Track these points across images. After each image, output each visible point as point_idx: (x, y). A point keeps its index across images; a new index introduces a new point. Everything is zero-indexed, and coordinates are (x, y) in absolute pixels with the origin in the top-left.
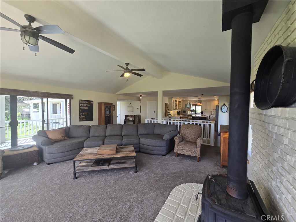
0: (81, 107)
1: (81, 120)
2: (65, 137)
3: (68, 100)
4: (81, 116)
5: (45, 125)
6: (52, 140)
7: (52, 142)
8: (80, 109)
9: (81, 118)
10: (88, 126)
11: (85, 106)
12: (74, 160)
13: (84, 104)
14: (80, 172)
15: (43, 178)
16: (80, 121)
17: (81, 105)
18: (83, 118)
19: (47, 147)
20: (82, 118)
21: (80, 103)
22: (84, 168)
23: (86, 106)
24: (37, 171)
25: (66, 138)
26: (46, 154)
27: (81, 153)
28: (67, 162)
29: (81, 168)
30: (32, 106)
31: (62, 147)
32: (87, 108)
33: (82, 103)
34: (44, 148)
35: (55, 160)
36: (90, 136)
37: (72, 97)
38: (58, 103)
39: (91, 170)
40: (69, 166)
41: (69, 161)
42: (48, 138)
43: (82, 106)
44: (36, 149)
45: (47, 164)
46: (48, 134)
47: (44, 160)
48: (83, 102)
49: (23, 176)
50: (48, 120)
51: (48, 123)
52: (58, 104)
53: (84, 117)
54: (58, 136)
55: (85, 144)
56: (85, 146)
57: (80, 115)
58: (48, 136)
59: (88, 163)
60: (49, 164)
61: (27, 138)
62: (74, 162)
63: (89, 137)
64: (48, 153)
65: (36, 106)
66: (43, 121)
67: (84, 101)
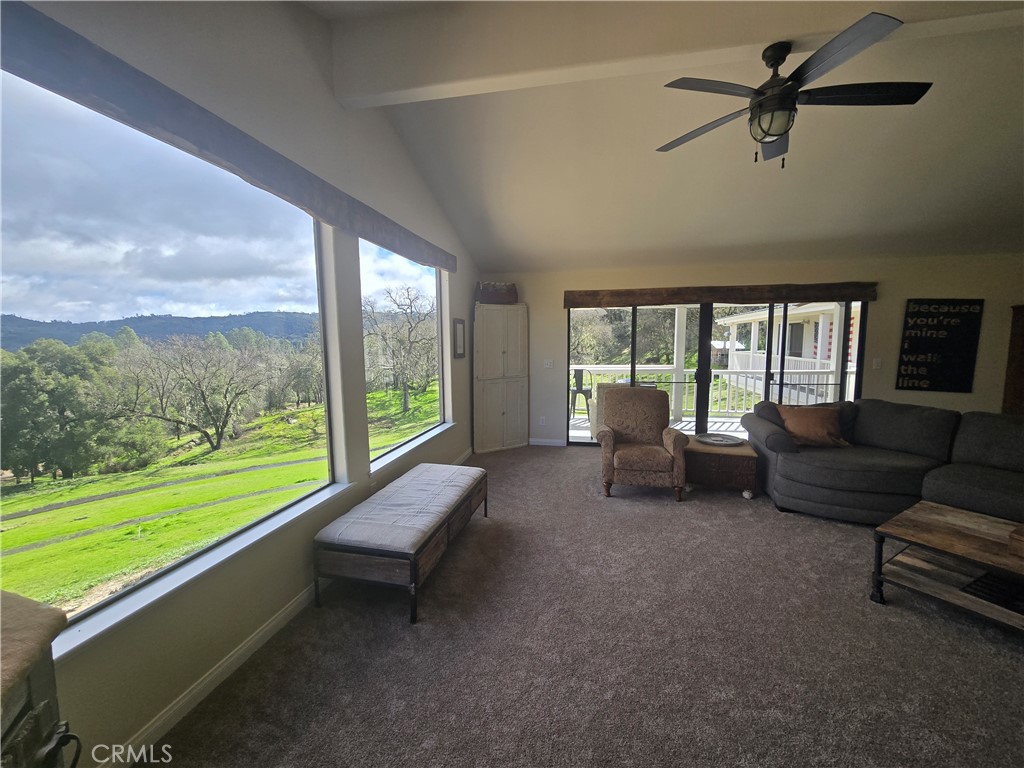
0: (913, 328)
1: (904, 382)
2: (838, 438)
3: (856, 306)
4: (910, 368)
5: (775, 390)
6: (795, 437)
7: (794, 445)
8: (904, 339)
9: (907, 375)
10: (946, 411)
11: (930, 327)
12: (878, 529)
13: (928, 315)
14: (904, 587)
15: (769, 544)
16: (902, 388)
17: (911, 322)
18: (920, 377)
19: (780, 457)
20: (912, 376)
21: (908, 315)
22: (922, 578)
23: (939, 327)
24: (751, 515)
25: (842, 441)
26: (778, 478)
27: (908, 513)
28: (840, 525)
29: (908, 574)
30: (734, 332)
31: (827, 468)
32: (943, 334)
33: (918, 314)
34: (772, 455)
35: (803, 505)
36: (955, 458)
37: (875, 291)
38: (808, 322)
39: (958, 602)
40: (851, 545)
41: (850, 527)
42: (784, 428)
43: (915, 326)
44: (748, 452)
45: (777, 507)
46: (784, 417)
47: (769, 492)
48: (924, 308)
49: (720, 513)
50: (782, 374)
51: (781, 385)
52: (806, 325)
53: (923, 371)
54: (816, 431)
55: (929, 484)
56: (924, 492)
57: (901, 362)
58: (783, 421)
59: (942, 567)
60: (782, 510)
61: (723, 420)
62: (881, 540)
63: (949, 461)
64: (782, 476)
65: (744, 333)
66: (769, 376)
67: (930, 302)
